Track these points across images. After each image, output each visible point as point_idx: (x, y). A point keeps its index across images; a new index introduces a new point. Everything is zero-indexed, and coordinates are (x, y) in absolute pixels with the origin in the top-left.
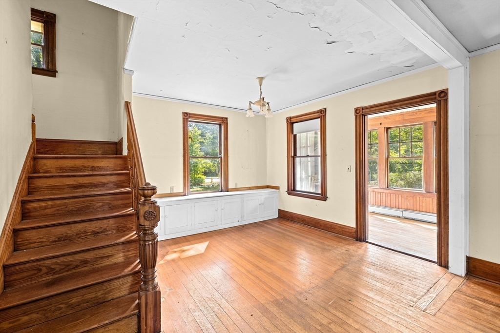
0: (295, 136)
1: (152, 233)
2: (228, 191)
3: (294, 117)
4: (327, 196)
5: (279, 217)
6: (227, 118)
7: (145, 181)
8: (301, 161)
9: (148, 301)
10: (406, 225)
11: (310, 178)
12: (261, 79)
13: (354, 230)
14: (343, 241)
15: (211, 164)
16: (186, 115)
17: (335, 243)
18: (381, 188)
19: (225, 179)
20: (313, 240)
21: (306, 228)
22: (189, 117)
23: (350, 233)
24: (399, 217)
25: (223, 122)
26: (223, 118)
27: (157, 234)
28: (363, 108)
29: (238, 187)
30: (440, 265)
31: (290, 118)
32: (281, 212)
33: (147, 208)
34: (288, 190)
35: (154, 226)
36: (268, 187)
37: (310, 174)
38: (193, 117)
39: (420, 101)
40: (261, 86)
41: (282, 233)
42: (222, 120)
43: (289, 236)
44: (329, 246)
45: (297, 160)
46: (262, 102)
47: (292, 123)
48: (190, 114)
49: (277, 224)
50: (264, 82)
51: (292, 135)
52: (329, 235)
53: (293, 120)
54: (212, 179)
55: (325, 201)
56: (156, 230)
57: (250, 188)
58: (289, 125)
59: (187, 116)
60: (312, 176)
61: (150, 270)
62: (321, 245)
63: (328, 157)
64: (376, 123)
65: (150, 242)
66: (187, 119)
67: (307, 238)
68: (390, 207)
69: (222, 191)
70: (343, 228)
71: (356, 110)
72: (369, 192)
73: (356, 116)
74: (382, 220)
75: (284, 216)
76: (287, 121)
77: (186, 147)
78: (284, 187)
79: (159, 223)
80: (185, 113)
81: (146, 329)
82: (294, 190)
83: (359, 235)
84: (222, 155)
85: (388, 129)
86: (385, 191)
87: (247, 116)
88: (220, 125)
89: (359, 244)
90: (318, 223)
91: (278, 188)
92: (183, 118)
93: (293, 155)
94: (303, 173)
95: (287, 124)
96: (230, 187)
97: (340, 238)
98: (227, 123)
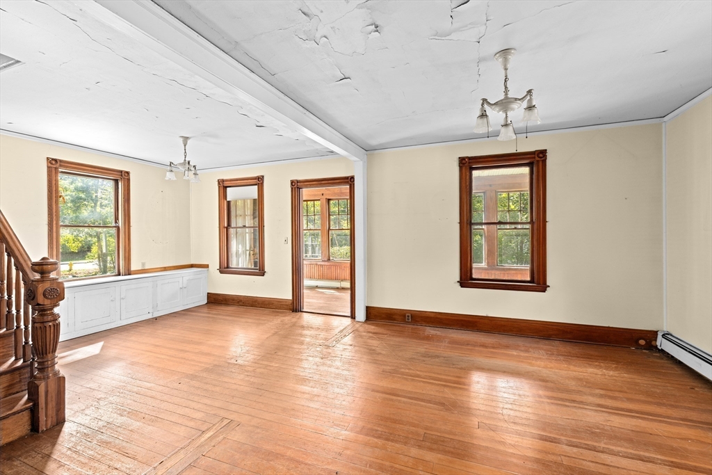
0: (229, 203)
1: (53, 314)
2: (129, 274)
3: (227, 181)
4: (266, 270)
5: (208, 303)
6: (128, 173)
7: (30, 260)
8: (237, 233)
9: (49, 389)
10: (341, 294)
11: (248, 252)
12: (186, 139)
13: (291, 302)
14: (280, 315)
15: (71, 237)
16: (54, 162)
17: (272, 317)
18: (323, 261)
19: (125, 257)
20: (248, 318)
21: (242, 309)
22: (61, 166)
23: (287, 305)
24: (338, 288)
25: (121, 178)
26: (121, 172)
27: (58, 315)
28: (298, 181)
29: (146, 268)
30: (352, 318)
31: (223, 181)
32: (210, 296)
33: (47, 285)
34: (220, 268)
35: (56, 305)
36: (192, 266)
37: (248, 248)
38: (67, 167)
39: (339, 183)
40: (185, 146)
41: (212, 317)
42: (120, 174)
43: (220, 319)
44: (264, 320)
45: (232, 231)
46: (187, 166)
47: (226, 187)
48: (61, 161)
49: (206, 310)
50: (189, 142)
51: (225, 202)
52: (267, 311)
53: (226, 184)
54: (71, 265)
55: (263, 275)
56: (56, 310)
57: (165, 269)
58: (222, 189)
59: (54, 166)
60: (250, 250)
61: (50, 356)
62: (256, 321)
63: (265, 228)
64: (319, 193)
65: (50, 324)
66: (56, 168)
67: (242, 317)
68: (331, 279)
69: (119, 275)
70: (280, 302)
71: (292, 182)
72: (305, 266)
73: (292, 188)
74: (322, 293)
75: (215, 300)
76: (219, 183)
77: (54, 211)
78: (215, 264)
79: (61, 303)
80: (53, 159)
81: (46, 421)
82: (228, 267)
83: (295, 306)
84: (120, 223)
85: (329, 200)
86: (326, 263)
87: (167, 179)
88: (116, 181)
89: (294, 314)
90: (256, 301)
91: (207, 266)
92: (48, 167)
93: (226, 225)
94: (240, 246)
95: (219, 187)
96: (133, 268)
97: (278, 312)
98: (129, 180)
